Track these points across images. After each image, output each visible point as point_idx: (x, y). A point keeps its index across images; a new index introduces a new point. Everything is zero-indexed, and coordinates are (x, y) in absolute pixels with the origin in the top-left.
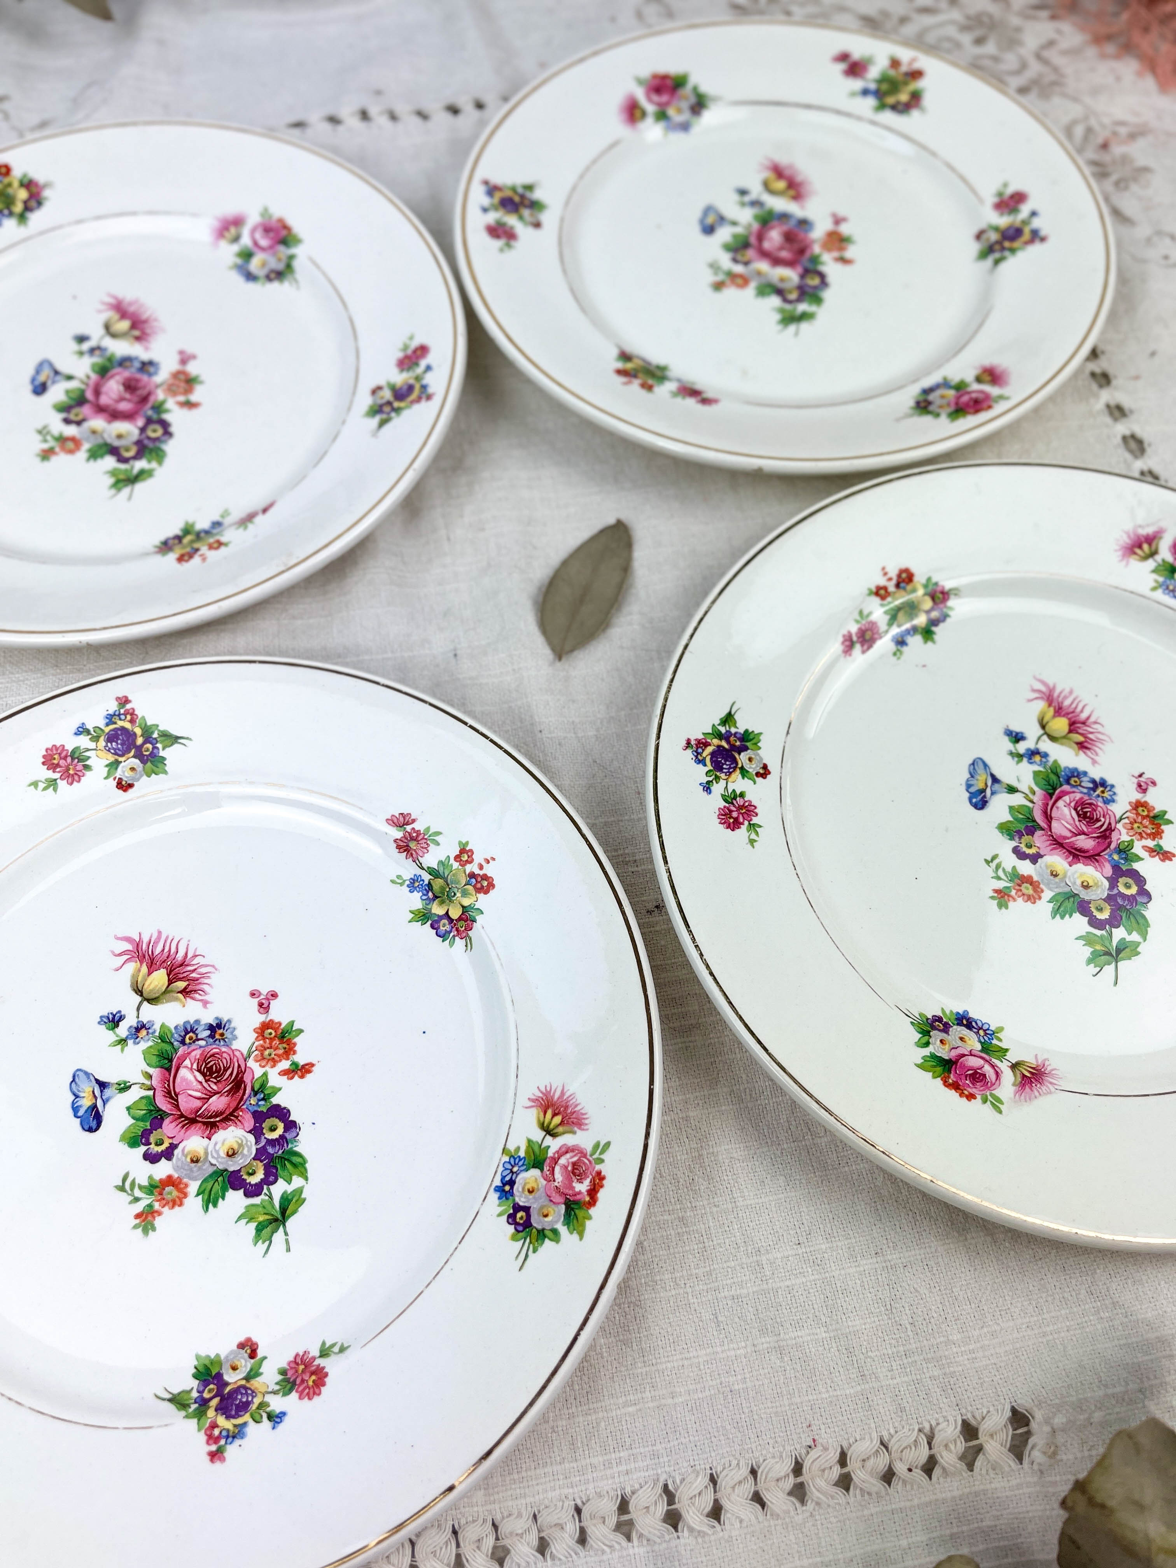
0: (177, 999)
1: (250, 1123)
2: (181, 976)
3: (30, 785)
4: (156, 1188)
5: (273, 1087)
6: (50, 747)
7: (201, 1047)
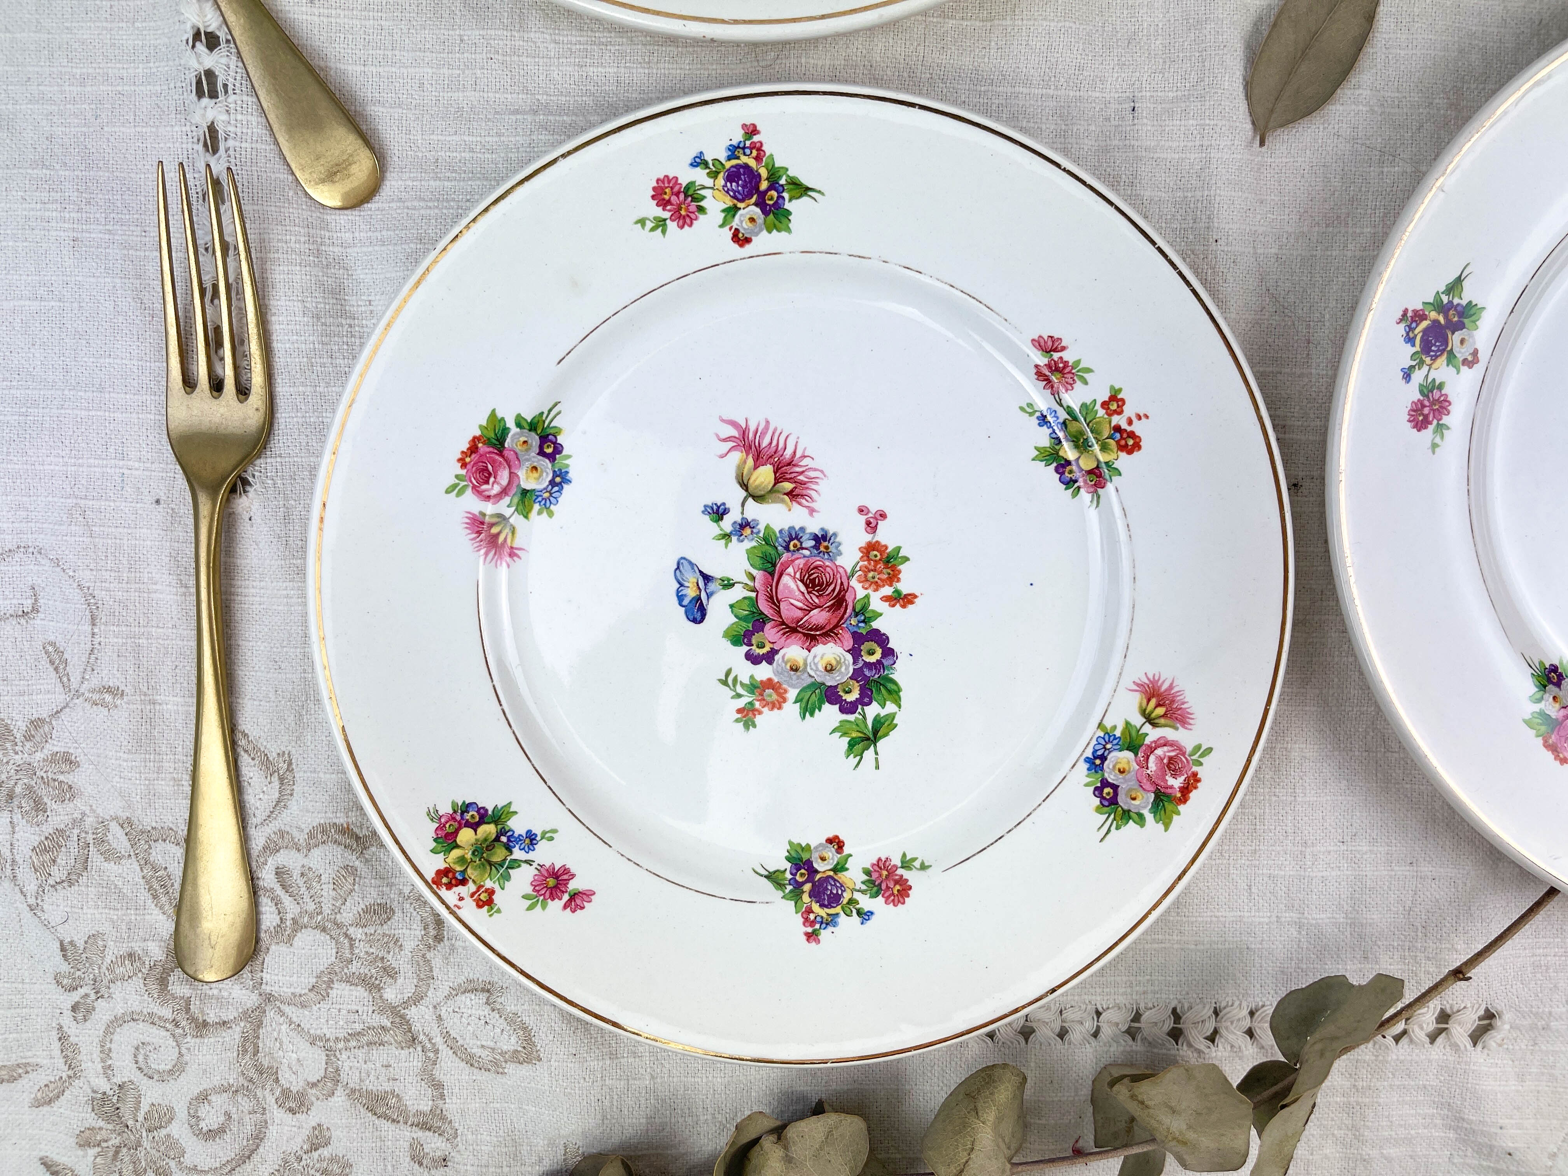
0: (783, 501)
1: (849, 643)
2: (788, 476)
3: (637, 223)
4: (757, 688)
5: (873, 611)
6: (662, 177)
7: (805, 557)
